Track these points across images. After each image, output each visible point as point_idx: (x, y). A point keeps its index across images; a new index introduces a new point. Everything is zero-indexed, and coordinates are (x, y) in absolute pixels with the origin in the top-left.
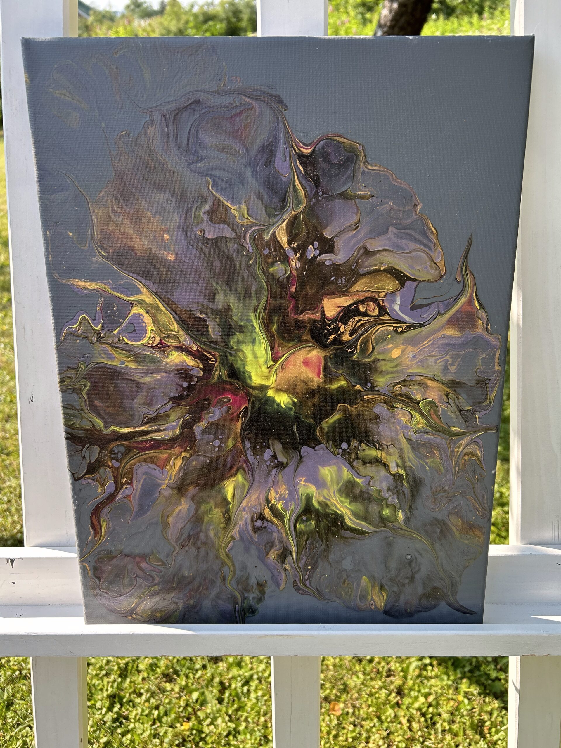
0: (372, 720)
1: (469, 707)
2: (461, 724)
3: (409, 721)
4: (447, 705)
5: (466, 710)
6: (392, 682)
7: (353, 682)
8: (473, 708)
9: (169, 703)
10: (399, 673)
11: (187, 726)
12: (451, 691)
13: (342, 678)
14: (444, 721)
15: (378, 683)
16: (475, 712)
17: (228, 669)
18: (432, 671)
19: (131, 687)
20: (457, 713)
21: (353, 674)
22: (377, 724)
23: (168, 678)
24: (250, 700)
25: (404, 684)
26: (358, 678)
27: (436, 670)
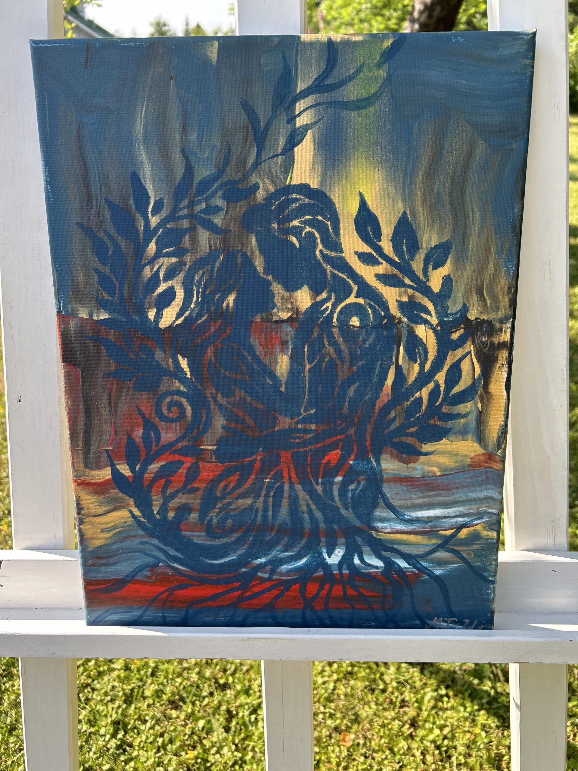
0: (384, 752)
1: (486, 741)
2: (478, 758)
3: (422, 753)
4: (463, 738)
5: (483, 743)
6: (405, 713)
7: (365, 712)
8: (491, 742)
9: (174, 731)
10: (413, 704)
11: (192, 754)
12: (467, 724)
13: (353, 708)
14: (460, 754)
15: (390, 714)
16: (492, 746)
17: (236, 697)
18: (448, 702)
19: (135, 713)
20: (474, 746)
21: (365, 704)
22: (389, 757)
23: (174, 705)
24: (258, 729)
25: (418, 715)
26: (370, 708)
27: (452, 701)
